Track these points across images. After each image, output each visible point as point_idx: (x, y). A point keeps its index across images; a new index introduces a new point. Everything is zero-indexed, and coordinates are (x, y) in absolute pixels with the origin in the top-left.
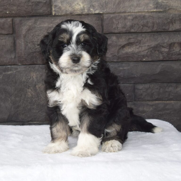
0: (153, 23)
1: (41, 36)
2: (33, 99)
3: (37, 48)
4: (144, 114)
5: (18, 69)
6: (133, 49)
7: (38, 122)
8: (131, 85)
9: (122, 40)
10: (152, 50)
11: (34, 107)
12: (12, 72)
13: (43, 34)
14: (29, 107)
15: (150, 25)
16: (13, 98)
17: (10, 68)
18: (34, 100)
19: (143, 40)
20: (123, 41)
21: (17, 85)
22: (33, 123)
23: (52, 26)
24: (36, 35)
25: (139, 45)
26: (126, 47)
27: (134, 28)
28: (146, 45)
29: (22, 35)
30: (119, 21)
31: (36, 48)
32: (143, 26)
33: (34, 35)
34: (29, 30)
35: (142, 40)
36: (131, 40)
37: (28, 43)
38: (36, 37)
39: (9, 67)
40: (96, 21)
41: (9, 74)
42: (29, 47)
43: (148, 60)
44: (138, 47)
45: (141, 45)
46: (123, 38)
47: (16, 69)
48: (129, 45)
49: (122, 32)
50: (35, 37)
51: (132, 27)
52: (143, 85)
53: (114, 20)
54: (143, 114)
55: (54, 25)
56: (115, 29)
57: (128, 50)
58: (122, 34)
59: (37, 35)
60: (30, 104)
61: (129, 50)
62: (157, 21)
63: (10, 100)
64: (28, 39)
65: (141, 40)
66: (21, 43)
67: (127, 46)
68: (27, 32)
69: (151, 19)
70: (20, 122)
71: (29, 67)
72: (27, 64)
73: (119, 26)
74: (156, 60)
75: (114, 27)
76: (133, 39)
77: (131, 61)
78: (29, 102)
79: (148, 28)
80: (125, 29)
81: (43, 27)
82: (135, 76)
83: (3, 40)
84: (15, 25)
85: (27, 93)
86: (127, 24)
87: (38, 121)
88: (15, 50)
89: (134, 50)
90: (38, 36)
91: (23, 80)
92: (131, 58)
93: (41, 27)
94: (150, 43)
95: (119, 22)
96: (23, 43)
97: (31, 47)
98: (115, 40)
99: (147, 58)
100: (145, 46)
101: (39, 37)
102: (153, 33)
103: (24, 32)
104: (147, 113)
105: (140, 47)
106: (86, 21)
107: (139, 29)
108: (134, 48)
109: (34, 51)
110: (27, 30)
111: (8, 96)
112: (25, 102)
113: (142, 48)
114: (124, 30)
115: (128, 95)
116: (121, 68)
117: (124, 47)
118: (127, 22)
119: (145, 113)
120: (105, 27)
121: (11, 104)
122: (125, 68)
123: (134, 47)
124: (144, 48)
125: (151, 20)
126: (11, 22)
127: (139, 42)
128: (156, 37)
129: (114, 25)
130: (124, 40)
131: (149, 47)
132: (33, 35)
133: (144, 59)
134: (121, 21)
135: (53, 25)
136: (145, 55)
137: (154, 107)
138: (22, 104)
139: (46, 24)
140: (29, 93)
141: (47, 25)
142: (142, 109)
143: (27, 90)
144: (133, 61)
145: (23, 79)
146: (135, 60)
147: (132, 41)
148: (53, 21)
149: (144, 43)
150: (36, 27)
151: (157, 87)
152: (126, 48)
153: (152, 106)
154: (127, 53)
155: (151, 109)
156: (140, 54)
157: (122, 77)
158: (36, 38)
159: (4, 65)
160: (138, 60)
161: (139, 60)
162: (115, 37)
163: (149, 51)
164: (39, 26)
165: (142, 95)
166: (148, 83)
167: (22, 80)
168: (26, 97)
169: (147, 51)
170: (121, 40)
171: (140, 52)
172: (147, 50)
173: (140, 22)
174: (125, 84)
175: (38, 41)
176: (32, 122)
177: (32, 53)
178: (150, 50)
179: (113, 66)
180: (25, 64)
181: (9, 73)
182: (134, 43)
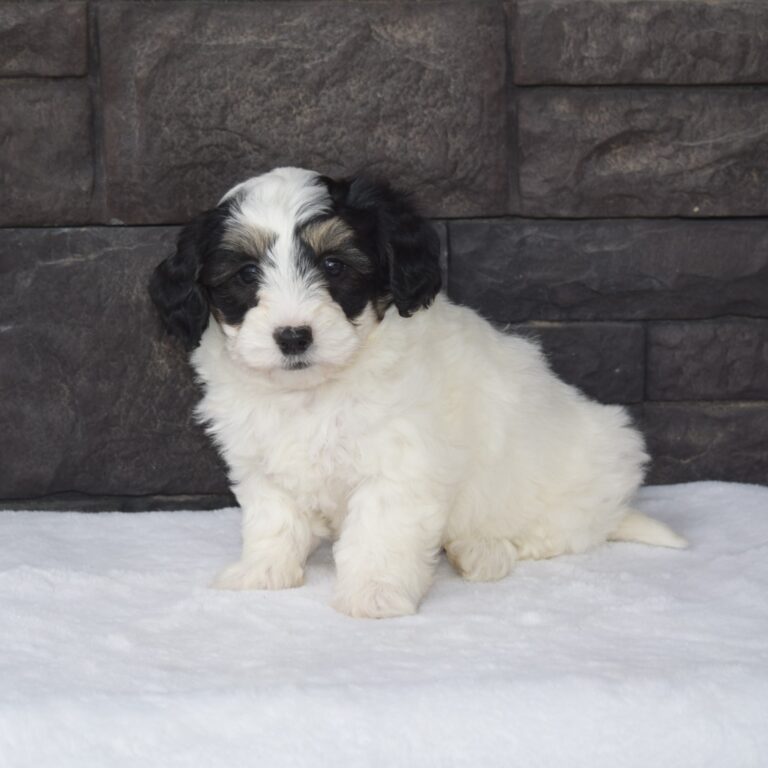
0: (744, 43)
1: (222, 87)
2: (178, 386)
3: (201, 148)
4: (688, 461)
5: (108, 245)
6: (645, 161)
7: (198, 498)
8: (632, 326)
9: (597, 117)
10: (735, 164)
11: (180, 425)
12: (79, 258)
13: (231, 79)
14: (158, 425)
15: (729, 49)
16: (82, 381)
17: (69, 238)
18: (181, 393)
19: (694, 119)
20: (602, 121)
21: (104, 319)
22: (173, 502)
23: (276, 43)
24: (200, 85)
25: (676, 142)
26: (614, 152)
27: (655, 63)
28: (707, 144)
29: (133, 83)
30: (589, 29)
31: (199, 144)
32: (699, 54)
33: (189, 84)
34: (167, 59)
35: (689, 117)
36: (640, 117)
37: (164, 124)
38: (202, 96)
39: (64, 234)
40: (479, 28)
41: (67, 268)
42: (164, 141)
43: (711, 214)
44: (669, 150)
45: (686, 143)
46: (604, 109)
47: (101, 243)
48: (626, 143)
49: (600, 82)
50: (196, 96)
51: (647, 57)
52: (687, 327)
53: (565, 24)
54: (683, 462)
55: (283, 40)
56: (569, 64)
57: (624, 163)
58: (596, 92)
59: (205, 82)
60: (163, 412)
61: (629, 164)
62: (761, 35)
63: (68, 392)
64: (160, 101)
65: (682, 117)
66: (126, 122)
67: (618, 147)
68: (156, 67)
69: (735, 23)
70: (110, 495)
71: (163, 238)
72: (153, 222)
73: (587, 54)
74: (751, 214)
75: (564, 57)
76: (648, 116)
77: (634, 213)
78: (157, 400)
79: (717, 66)
80: (614, 67)
81: (234, 46)
82: (656, 284)
83: (38, 106)
84: (97, 36)
85: (149, 357)
86: (625, 45)
87: (197, 493)
88: (94, 152)
89: (654, 165)
90: (209, 91)
91: (133, 297)
92: (636, 201)
93: (224, 47)
94: (723, 135)
95: (586, 34)
96: (135, 123)
97: (175, 139)
98: (564, 119)
99: (707, 201)
100: (701, 147)
101: (212, 95)
102: (740, 90)
103: (141, 69)
104: (702, 455)
105: (679, 149)
106: (434, 22)
107: (679, 69)
108: (654, 154)
109: (190, 158)
110: (155, 62)
111: (61, 371)
112: (140, 400)
113: (688, 157)
114: (611, 72)
115: (617, 371)
116: (590, 249)
117: (604, 148)
118: (625, 37)
119: (694, 458)
120: (523, 57)
121: (72, 413)
122: (607, 248)
123: (650, 150)
124: (694, 158)
125: (732, 27)
126: (81, 21)
127: (677, 129)
128: (752, 108)
129: (568, 45)
130: (607, 116)
131: (719, 153)
132: (184, 83)
133: (696, 209)
134: (599, 31)
135: (281, 37)
136: (702, 190)
137: (733, 429)
138: (128, 411)
139: (249, 31)
140: (163, 357)
141: (250, 39)
142: (679, 438)
143: (151, 345)
144: (645, 214)
145: (135, 292)
146: (653, 213)
147: (643, 121)
148: (282, 19)
149: (698, 133)
150: (200, 45)
151: (747, 337)
152: (616, 155)
153: (724, 422)
154: (618, 179)
155: (720, 436)
156: (676, 185)
157: (595, 287)
158: (198, 100)
159: (40, 225)
160: (669, 214)
161: (675, 210)
162: (565, 101)
163: (717, 171)
164: (214, 43)
165: (679, 371)
166: (707, 318)
167: (129, 297)
168: (146, 379)
169: (710, 171)
170: (592, 118)
171: (680, 173)
172: (709, 165)
173: (684, 36)
174: (602, 320)
175: (208, 115)
176: (168, 495)
177: (180, 167)
178: (723, 166)
179: (552, 237)
180: (140, 222)
181: (68, 261)
182: (651, 131)
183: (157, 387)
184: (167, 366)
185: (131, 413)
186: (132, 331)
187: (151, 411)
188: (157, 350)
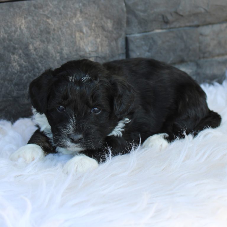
183: (14, 76)
184: (17, 66)
185: (3, 89)
186: (2, 52)
187: (12, 87)
188: (13, 59)
